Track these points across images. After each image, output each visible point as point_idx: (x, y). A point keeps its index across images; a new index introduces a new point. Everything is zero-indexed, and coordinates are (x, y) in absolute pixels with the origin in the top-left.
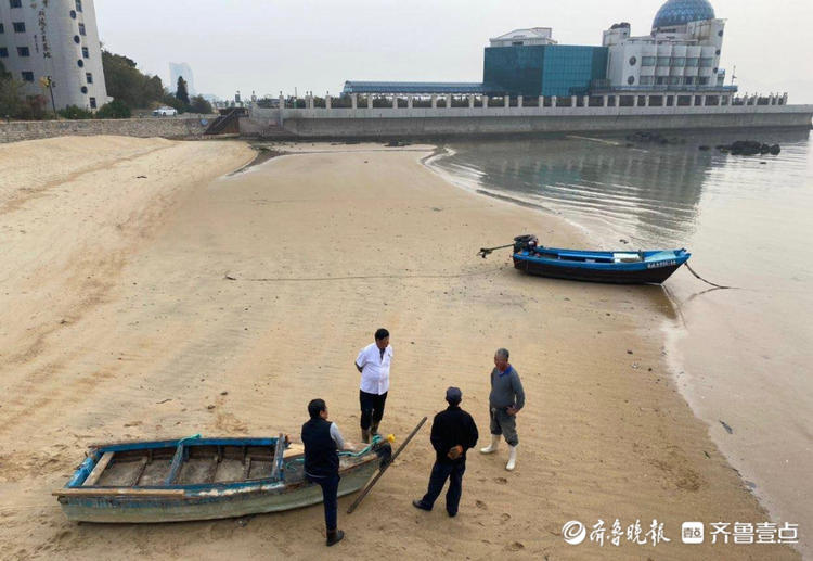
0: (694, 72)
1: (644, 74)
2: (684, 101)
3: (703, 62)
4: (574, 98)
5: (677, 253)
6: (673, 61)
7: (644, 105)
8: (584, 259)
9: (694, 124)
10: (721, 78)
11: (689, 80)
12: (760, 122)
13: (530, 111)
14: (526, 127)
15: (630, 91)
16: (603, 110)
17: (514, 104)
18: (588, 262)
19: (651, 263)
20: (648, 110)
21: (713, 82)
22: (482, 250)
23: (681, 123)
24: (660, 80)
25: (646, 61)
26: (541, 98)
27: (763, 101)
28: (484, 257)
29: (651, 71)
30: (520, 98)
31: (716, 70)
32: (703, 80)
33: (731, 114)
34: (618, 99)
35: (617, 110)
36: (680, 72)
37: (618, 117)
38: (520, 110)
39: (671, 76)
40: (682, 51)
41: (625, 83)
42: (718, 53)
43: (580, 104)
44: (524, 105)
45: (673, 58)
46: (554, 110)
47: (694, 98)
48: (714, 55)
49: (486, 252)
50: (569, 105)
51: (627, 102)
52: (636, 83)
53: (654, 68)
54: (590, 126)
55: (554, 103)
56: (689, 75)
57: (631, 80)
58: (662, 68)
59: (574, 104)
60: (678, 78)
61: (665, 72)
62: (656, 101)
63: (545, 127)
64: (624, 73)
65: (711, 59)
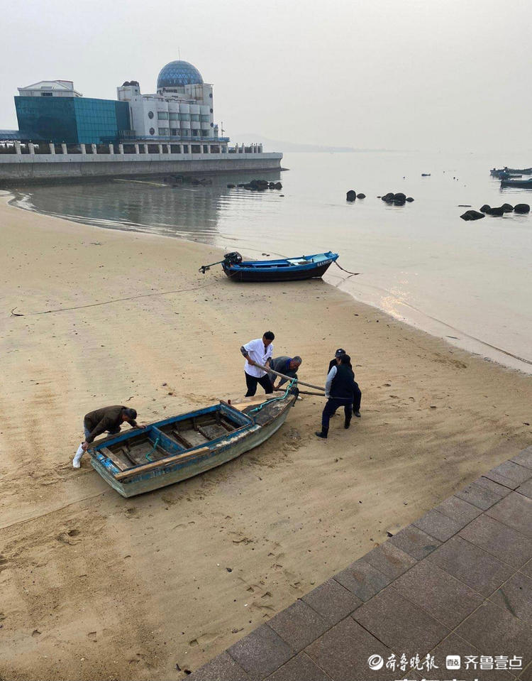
0: (197, 126)
1: (162, 127)
2: (196, 149)
3: (202, 118)
4: (111, 146)
5: (327, 255)
6: (181, 117)
7: (167, 152)
8: (269, 266)
9: (208, 169)
10: (216, 131)
11: (195, 132)
12: (250, 166)
13: (75, 158)
14: (76, 172)
15: (153, 141)
16: (137, 157)
17: (59, 151)
18: (273, 268)
19: (319, 263)
20: (171, 156)
21: (212, 135)
22: (203, 267)
23: (199, 167)
24: (174, 131)
25: (162, 115)
26: (83, 147)
27: (248, 150)
28: (204, 272)
29: (166, 124)
30: (64, 146)
31: (212, 125)
32: (205, 133)
33: (230, 160)
34: (146, 147)
35: (148, 157)
36: (188, 125)
37: (151, 163)
38: (66, 157)
39: (181, 129)
40: (187, 108)
41: (147, 133)
42: (212, 111)
43: (117, 151)
44: (69, 153)
45: (180, 114)
46: (96, 157)
47: (202, 147)
48: (209, 113)
49: (204, 269)
50: (108, 152)
51: (153, 149)
52: (156, 134)
53: (168, 121)
54: (131, 170)
55: (95, 151)
56: (195, 128)
57: (152, 131)
58: (174, 122)
59: (112, 151)
60: (187, 130)
61: (176, 125)
62: (176, 149)
63: (92, 171)
64: (145, 125)
65: (207, 115)
